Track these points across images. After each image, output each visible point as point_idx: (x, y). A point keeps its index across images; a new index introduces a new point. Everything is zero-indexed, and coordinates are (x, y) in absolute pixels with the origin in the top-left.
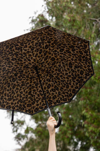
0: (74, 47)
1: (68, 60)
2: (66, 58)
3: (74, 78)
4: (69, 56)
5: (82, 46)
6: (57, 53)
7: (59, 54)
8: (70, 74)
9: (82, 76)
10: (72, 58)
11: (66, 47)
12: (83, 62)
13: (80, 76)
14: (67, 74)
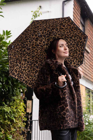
0: (63, 24)
1: (65, 34)
2: (63, 34)
3: (77, 45)
4: (64, 31)
5: (67, 21)
6: (54, 33)
7: (57, 33)
8: (74, 43)
9: (82, 41)
10: (66, 32)
11: (58, 26)
12: (75, 31)
13: (81, 41)
14: (71, 44)
